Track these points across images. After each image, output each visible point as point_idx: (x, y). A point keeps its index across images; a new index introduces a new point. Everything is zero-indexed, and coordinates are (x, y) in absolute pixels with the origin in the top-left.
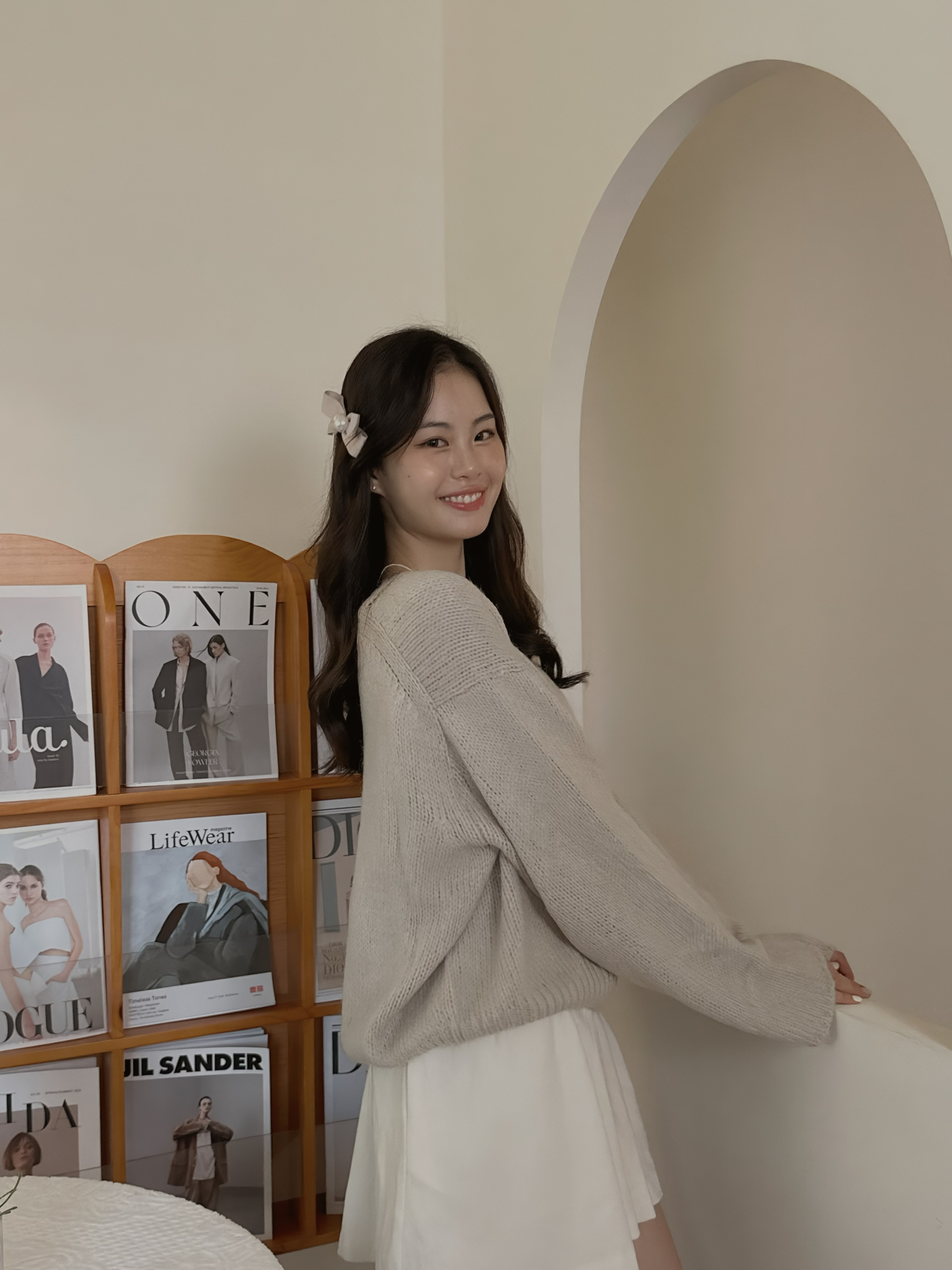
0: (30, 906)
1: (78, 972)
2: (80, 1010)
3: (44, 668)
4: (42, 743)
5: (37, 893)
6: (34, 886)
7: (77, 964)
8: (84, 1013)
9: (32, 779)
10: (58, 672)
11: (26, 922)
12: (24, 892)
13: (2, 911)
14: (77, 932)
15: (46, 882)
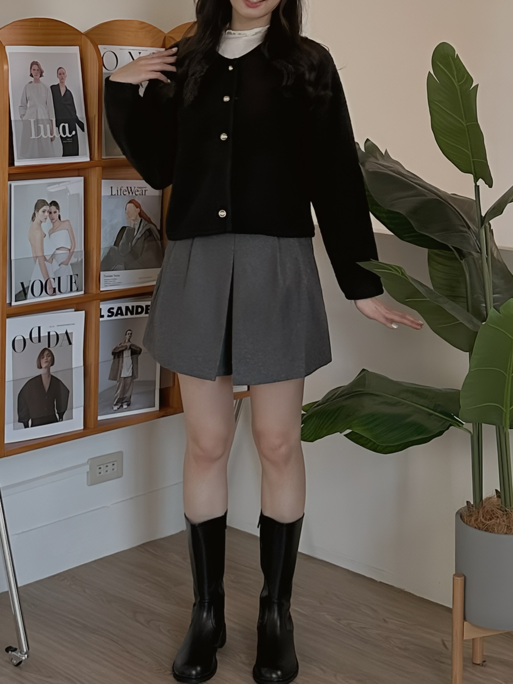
0: (53, 223)
1: (73, 260)
2: (73, 281)
3: (63, 92)
4: (64, 133)
5: (56, 216)
6: (55, 212)
7: (73, 255)
8: (75, 282)
9: (62, 152)
10: (68, 94)
11: (51, 232)
12: (51, 215)
13: (40, 225)
14: (74, 238)
15: (60, 210)
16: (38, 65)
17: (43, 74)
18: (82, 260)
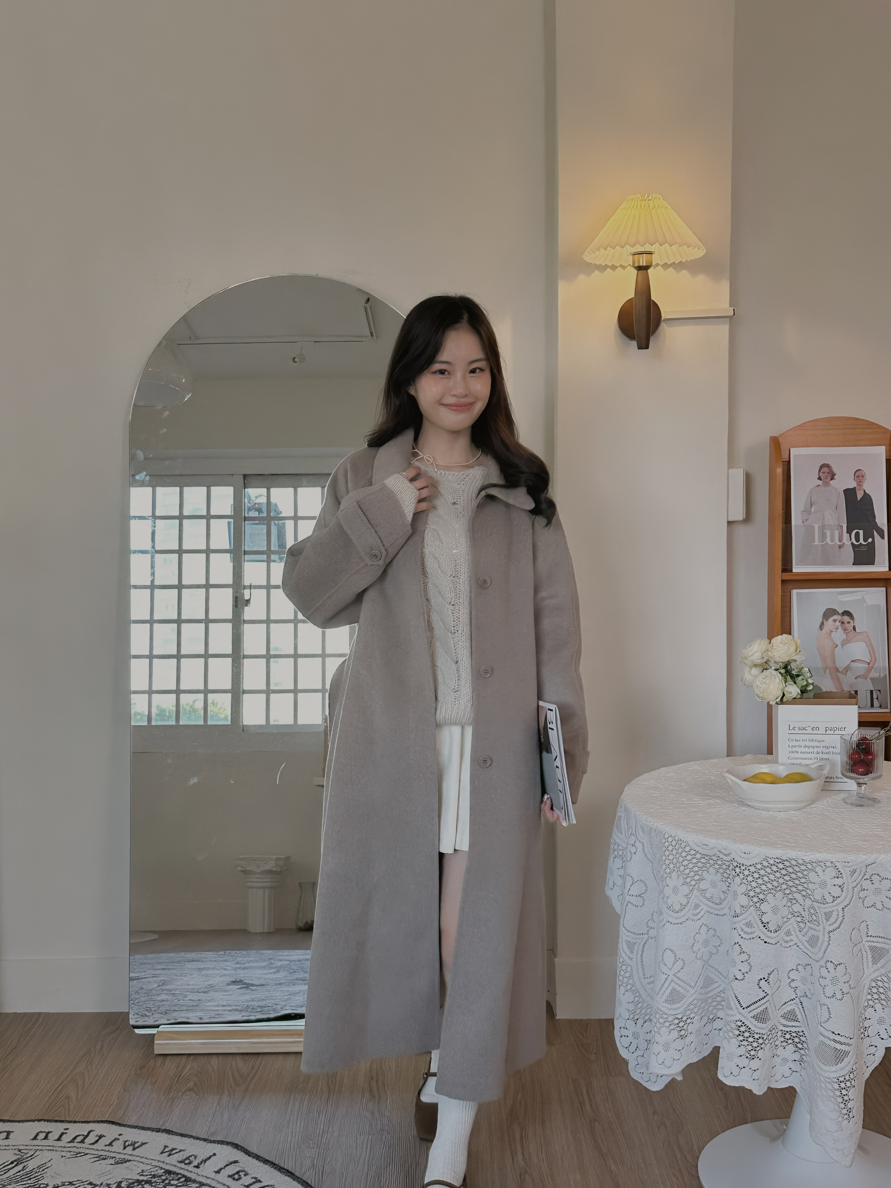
0: (846, 633)
1: (874, 674)
2: (875, 696)
3: (859, 497)
4: (857, 540)
5: (850, 627)
6: (849, 623)
7: (873, 670)
8: (877, 698)
9: (852, 561)
10: (867, 499)
11: (844, 643)
12: (844, 625)
13: (830, 635)
14: (874, 652)
15: (855, 621)
16: (829, 467)
17: (835, 477)
18: (886, 676)
